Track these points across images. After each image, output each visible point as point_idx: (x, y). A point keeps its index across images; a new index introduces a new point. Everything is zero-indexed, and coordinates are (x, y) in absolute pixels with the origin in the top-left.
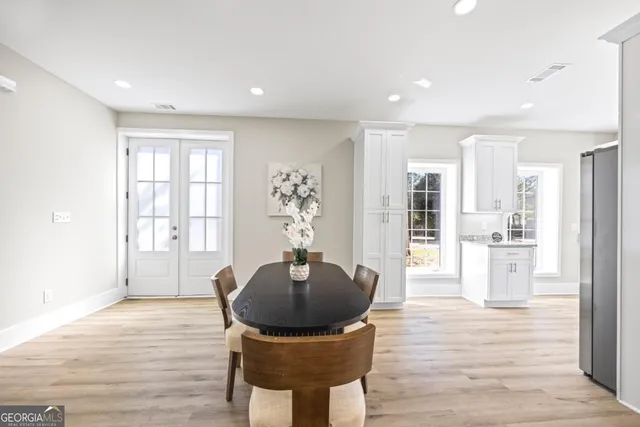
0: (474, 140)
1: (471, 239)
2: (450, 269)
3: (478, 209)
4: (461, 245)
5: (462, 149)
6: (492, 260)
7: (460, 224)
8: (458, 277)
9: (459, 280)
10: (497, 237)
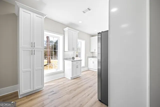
0: (67, 29)
1: (67, 59)
2: (61, 69)
3: (69, 50)
4: (64, 61)
5: (64, 31)
6: (73, 65)
7: (64, 55)
8: (63, 71)
9: (64, 72)
10: (73, 58)
